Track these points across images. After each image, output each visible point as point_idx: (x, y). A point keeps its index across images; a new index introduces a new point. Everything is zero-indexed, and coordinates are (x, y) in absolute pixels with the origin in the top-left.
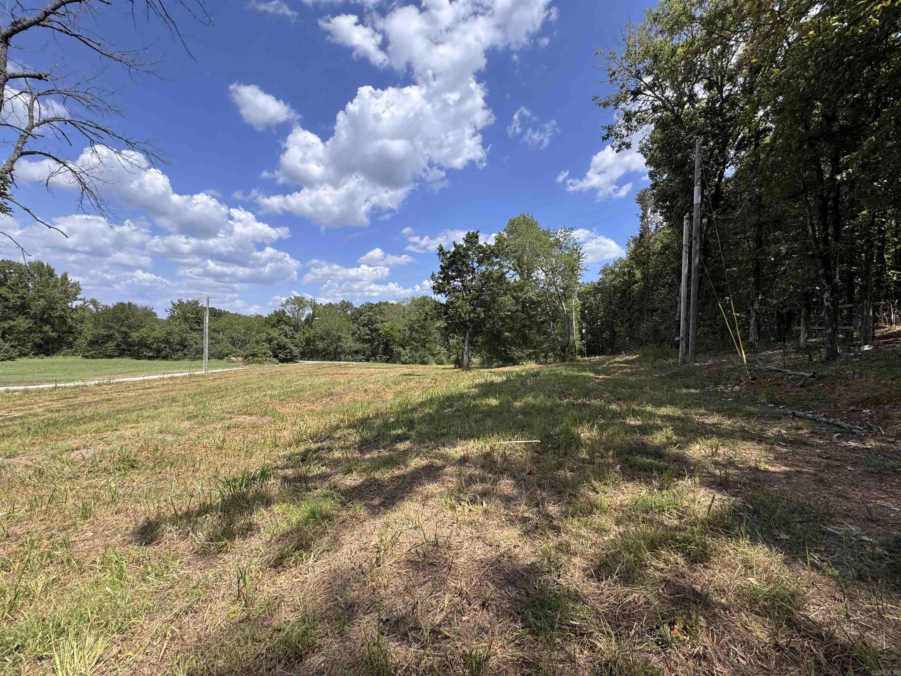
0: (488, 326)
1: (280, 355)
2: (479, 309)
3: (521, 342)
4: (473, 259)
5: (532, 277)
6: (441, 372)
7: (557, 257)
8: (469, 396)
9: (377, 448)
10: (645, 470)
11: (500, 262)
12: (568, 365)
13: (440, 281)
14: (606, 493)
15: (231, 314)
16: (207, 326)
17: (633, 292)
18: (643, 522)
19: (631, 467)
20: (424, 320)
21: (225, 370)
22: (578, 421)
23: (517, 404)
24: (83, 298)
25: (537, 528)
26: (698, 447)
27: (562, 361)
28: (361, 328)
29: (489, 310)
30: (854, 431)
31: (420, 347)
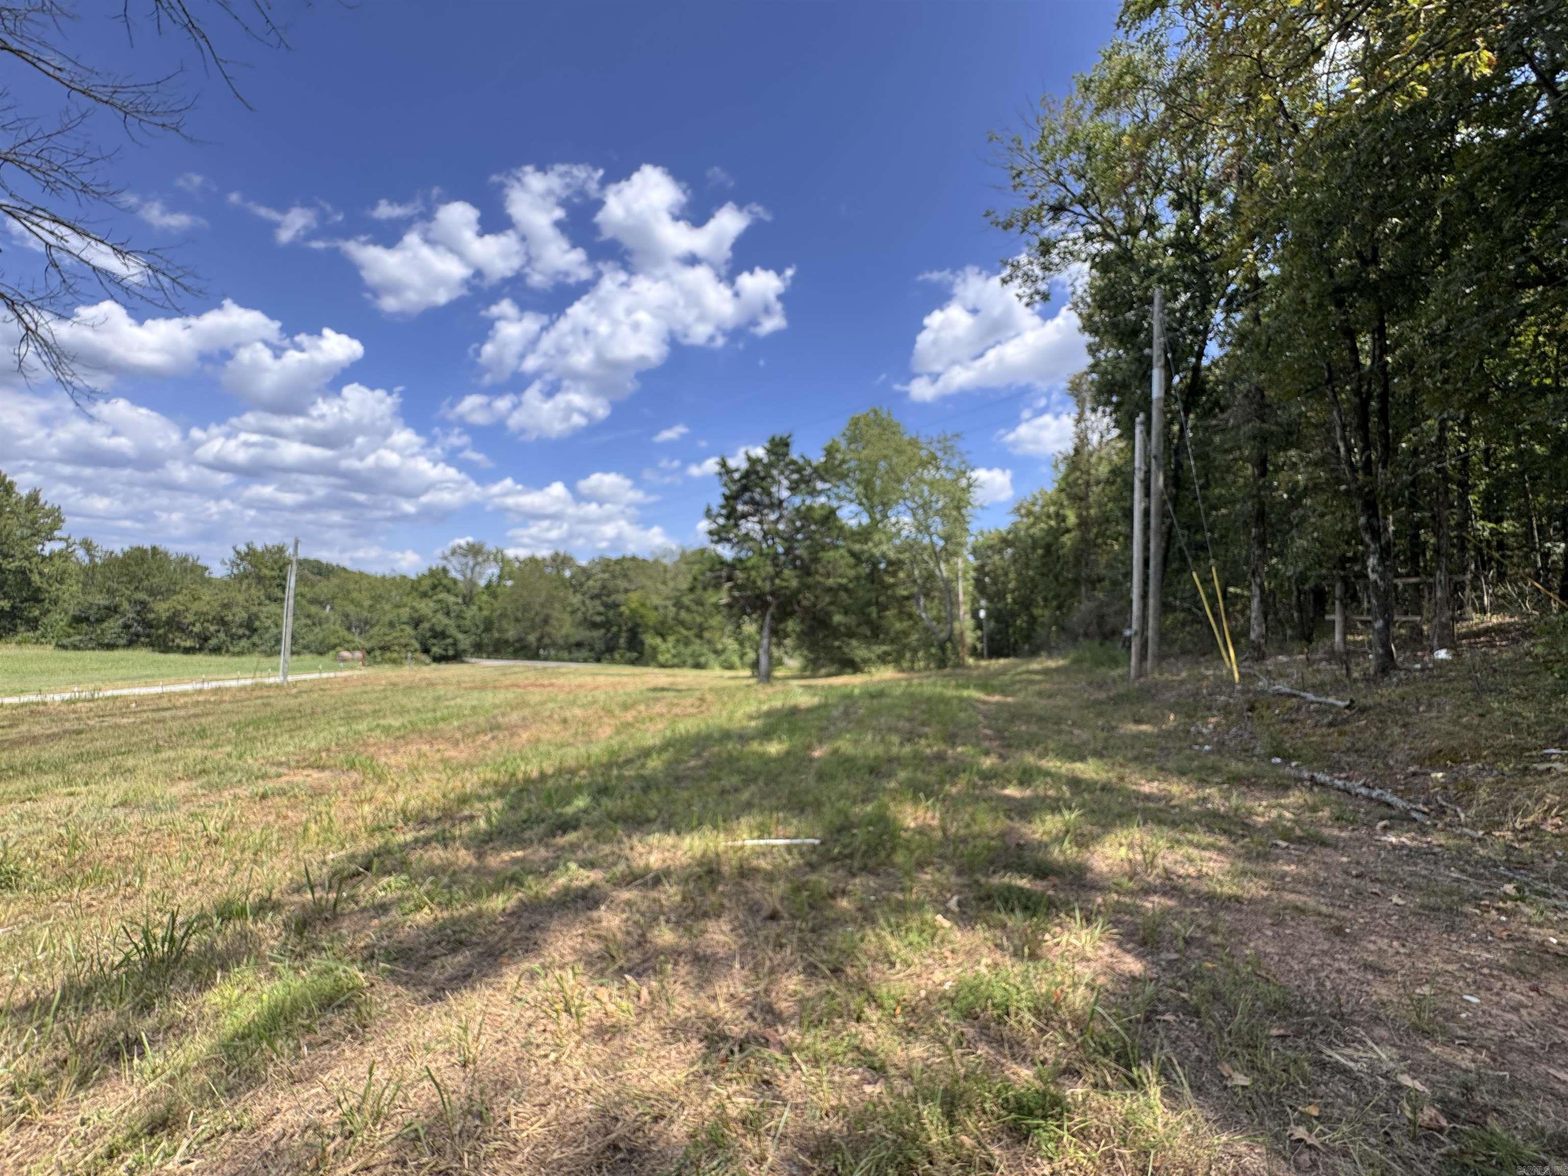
0: (805, 602)
1: (435, 649)
2: (788, 572)
3: (867, 632)
4: (781, 483)
5: (888, 518)
6: (729, 683)
7: (932, 485)
8: (737, 736)
11: (828, 490)
12: (949, 675)
13: (722, 521)
15: (351, 572)
16: (292, 593)
17: (1063, 548)
19: (979, 900)
21: (325, 675)
22: (910, 795)
24: (65, 536)
26: (1122, 851)
27: (938, 668)
28: (588, 602)
29: (808, 575)
30: (1414, 815)
31: (693, 638)
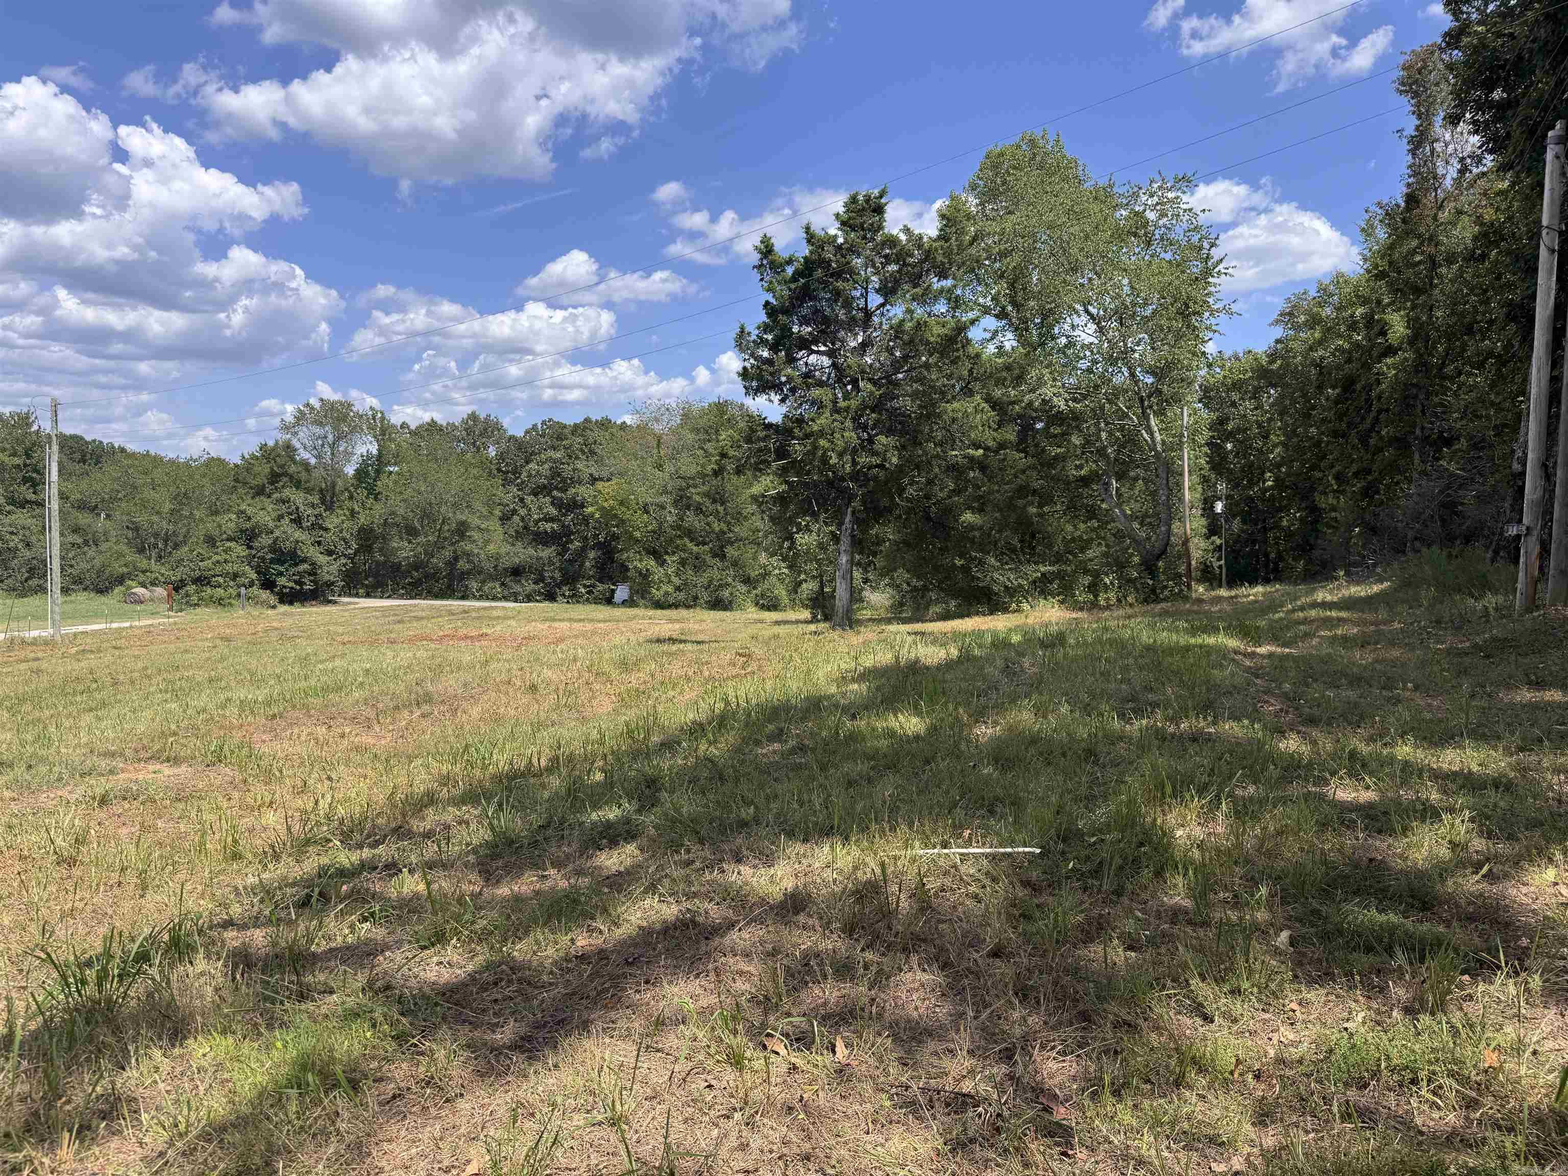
0: (911, 491)
1: (282, 581)
2: (882, 439)
3: (1015, 542)
4: (867, 280)
5: (1053, 338)
6: (768, 632)
7: (1136, 274)
8: (836, 706)
9: (537, 865)
10: (1369, 949)
11: (950, 291)
12: (1165, 614)
13: (765, 354)
14: (1235, 1021)
15: (133, 455)
16: (55, 491)
17: (1379, 382)
18: (1346, 1116)
19: (1326, 937)
20: (716, 473)
21: (115, 625)
22: (1169, 790)
23: (984, 732)
25: (998, 1130)
26: (1550, 874)
27: (1146, 601)
28: (529, 499)
29: (916, 443)
31: (708, 558)
